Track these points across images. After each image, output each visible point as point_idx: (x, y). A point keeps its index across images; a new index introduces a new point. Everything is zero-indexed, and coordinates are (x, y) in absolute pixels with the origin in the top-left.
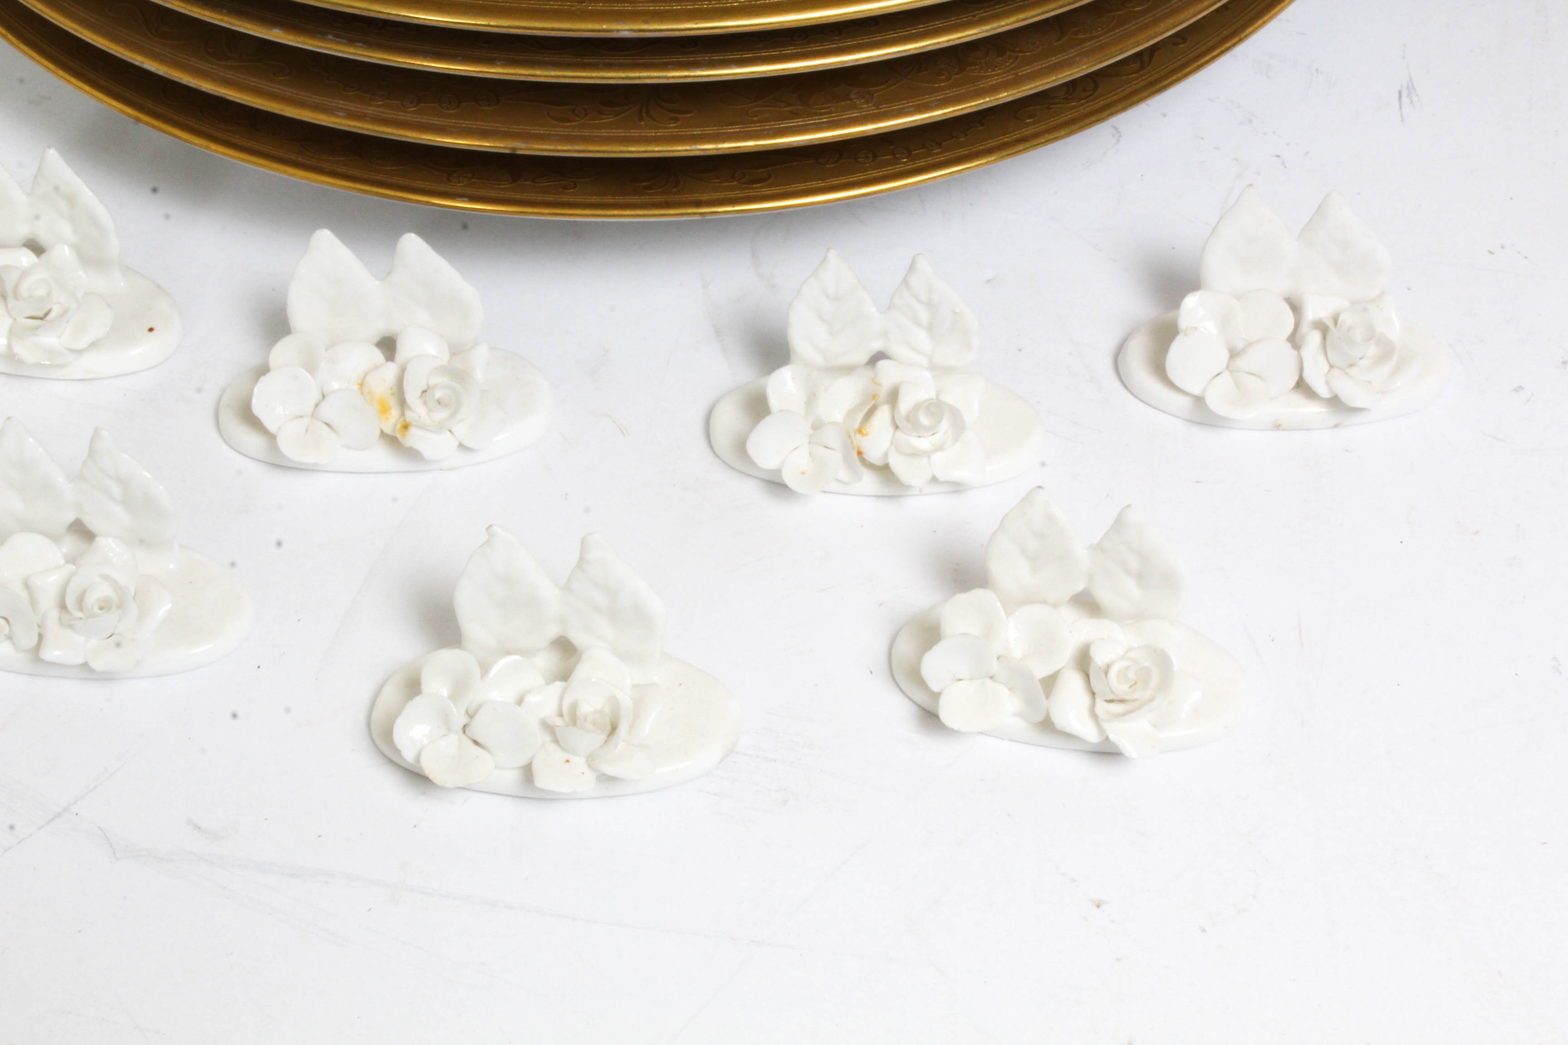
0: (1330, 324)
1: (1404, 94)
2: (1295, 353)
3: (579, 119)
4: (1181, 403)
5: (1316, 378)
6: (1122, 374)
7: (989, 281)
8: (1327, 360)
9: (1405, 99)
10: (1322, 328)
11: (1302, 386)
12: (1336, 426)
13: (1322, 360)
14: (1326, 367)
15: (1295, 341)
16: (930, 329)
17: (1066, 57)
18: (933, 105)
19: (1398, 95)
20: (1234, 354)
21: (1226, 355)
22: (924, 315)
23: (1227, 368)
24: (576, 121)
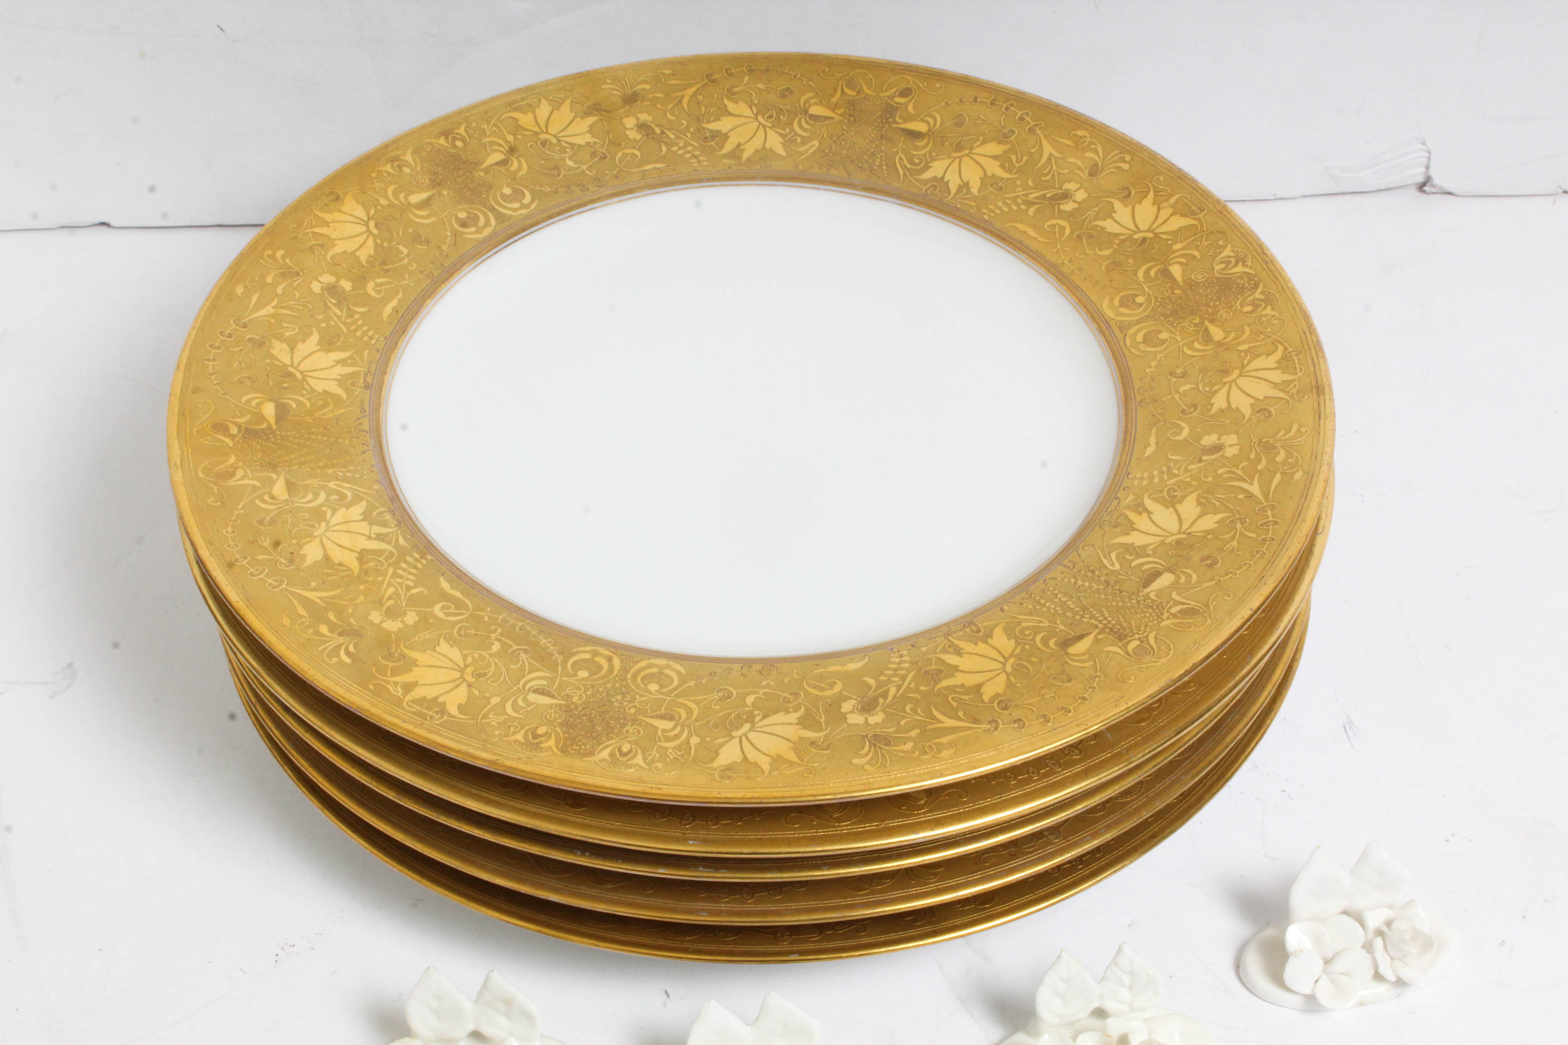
0: (1385, 929)
1: (1348, 728)
2: (1369, 955)
3: (868, 887)
4: (1296, 1000)
5: (1385, 970)
6: (1247, 985)
7: (1130, 925)
8: (1389, 955)
9: (1350, 733)
10: (1380, 933)
11: (1378, 977)
12: (1399, 995)
13: (1386, 955)
14: (1389, 960)
15: (1368, 947)
16: (1131, 987)
17: (1175, 777)
18: (1102, 831)
19: (1343, 729)
20: (1327, 962)
21: (1322, 963)
22: (1127, 980)
23: (1324, 971)
24: (867, 889)
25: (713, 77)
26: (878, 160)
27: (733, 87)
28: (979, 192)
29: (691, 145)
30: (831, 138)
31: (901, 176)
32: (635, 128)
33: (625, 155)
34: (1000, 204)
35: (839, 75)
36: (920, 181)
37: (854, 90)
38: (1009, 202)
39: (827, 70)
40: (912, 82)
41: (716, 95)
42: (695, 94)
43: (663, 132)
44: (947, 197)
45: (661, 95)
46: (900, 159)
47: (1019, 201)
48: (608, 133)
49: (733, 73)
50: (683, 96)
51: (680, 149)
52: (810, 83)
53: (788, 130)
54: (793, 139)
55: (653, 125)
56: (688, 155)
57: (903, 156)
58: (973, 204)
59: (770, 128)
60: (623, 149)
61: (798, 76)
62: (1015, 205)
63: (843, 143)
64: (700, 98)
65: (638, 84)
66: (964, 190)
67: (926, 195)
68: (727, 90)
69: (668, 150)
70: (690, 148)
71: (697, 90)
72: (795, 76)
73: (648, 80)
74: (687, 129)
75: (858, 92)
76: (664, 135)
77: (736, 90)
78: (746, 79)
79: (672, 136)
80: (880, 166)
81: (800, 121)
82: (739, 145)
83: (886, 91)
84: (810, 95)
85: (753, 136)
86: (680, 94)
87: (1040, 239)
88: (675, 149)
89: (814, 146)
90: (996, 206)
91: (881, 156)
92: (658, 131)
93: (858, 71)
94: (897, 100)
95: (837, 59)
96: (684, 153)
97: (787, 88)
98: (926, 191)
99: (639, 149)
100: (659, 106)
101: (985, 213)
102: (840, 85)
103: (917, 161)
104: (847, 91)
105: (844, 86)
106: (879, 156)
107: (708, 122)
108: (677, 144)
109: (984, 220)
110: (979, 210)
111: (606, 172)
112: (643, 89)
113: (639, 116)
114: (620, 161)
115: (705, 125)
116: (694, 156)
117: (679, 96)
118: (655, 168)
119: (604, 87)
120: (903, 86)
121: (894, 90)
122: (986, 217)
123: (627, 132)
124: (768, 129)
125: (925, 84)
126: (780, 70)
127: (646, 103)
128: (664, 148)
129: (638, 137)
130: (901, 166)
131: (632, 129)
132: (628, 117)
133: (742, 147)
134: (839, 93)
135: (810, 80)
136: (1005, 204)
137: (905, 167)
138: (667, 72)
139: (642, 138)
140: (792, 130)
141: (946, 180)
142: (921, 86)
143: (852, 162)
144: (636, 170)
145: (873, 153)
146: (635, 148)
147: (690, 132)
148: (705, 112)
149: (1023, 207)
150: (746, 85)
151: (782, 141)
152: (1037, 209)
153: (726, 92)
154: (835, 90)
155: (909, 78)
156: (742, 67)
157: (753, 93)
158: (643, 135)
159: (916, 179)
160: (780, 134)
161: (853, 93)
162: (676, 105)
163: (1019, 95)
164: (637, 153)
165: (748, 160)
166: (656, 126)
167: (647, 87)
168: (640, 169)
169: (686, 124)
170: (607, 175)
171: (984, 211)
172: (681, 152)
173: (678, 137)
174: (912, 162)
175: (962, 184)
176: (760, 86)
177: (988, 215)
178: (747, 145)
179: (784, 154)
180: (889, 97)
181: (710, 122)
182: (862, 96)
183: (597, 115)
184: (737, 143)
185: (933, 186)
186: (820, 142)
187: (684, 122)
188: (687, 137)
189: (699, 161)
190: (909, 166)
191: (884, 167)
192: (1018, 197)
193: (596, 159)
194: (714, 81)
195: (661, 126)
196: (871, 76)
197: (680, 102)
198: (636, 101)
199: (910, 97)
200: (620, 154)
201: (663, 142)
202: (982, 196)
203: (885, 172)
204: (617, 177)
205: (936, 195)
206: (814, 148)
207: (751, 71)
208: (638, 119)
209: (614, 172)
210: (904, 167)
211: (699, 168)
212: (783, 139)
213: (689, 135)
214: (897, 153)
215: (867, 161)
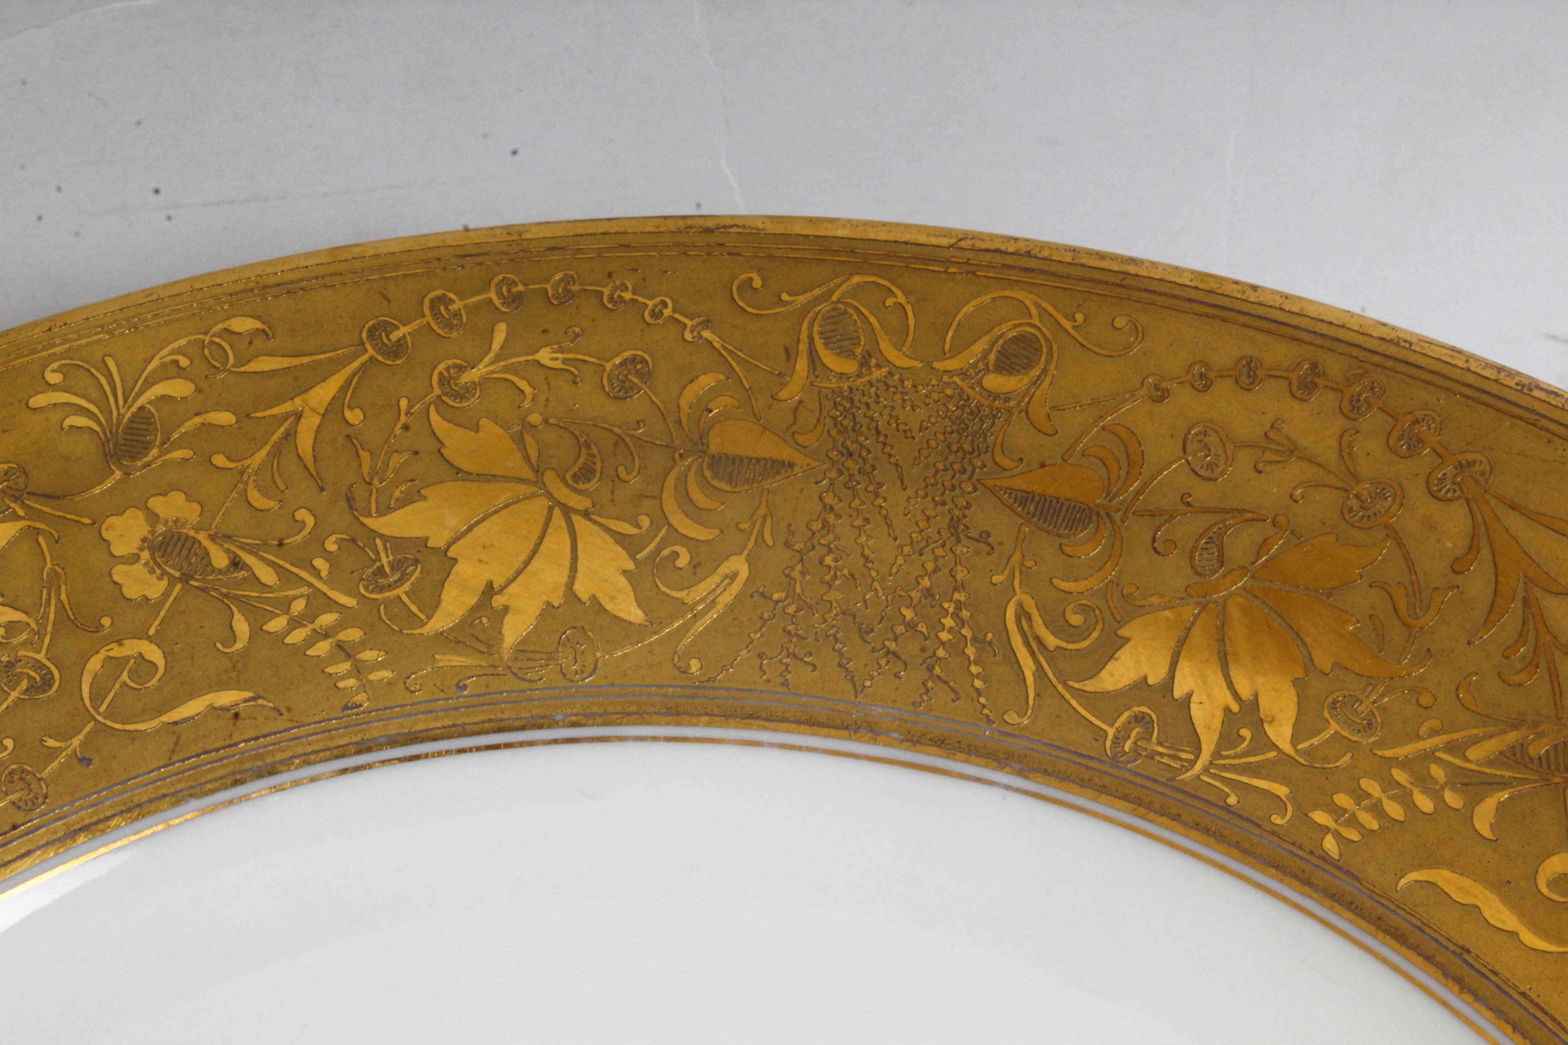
25: (395, 336)
26: (948, 622)
27: (461, 369)
28: (1294, 741)
29: (332, 605)
30: (787, 545)
31: (1030, 680)
32: (145, 555)
33: (117, 663)
34: (1372, 787)
35: (801, 299)
36: (1091, 700)
37: (851, 355)
38: (1399, 775)
39: (757, 282)
40: (1034, 311)
41: (404, 403)
42: (334, 409)
43: (236, 564)
44: (1193, 763)
45: (225, 418)
46: (1022, 614)
47: (1437, 772)
48: (53, 583)
49: (457, 314)
50: (298, 416)
51: (295, 623)
52: (706, 334)
53: (645, 522)
54: (666, 552)
55: (202, 537)
56: (323, 648)
57: (1030, 604)
58: (1281, 790)
59: (586, 515)
60: (106, 641)
61: (667, 312)
62: (1425, 790)
63: (828, 560)
64: (354, 416)
65: (149, 384)
66: (1245, 733)
67: (1115, 761)
68: (442, 379)
69: (257, 631)
70: (327, 619)
71: (344, 389)
72: (656, 314)
73: (184, 362)
74: (316, 542)
75: (864, 363)
76: (242, 574)
77: (474, 375)
78: (501, 332)
79: (268, 576)
80: (956, 647)
81: (683, 479)
82: (490, 591)
83: (956, 350)
84: (707, 381)
85: (535, 552)
86: (287, 407)
87: (1530, 939)
88: (277, 624)
89: (733, 576)
90: (1360, 795)
91: (959, 606)
92: (220, 560)
93: (857, 279)
94: (995, 382)
95: (786, 237)
96: (310, 642)
97: (634, 360)
98: (1118, 741)
99: (157, 640)
100: (220, 460)
101: (1326, 830)
102: (804, 336)
103: (1076, 619)
104: (828, 358)
105: (819, 342)
106: (950, 607)
107: (385, 510)
108: (286, 605)
109: (1325, 858)
110: (1303, 815)
111: (51, 743)
112: (164, 398)
113: (156, 504)
114: (97, 696)
115: (372, 523)
116: (344, 650)
117: (286, 417)
118: (215, 711)
119: (39, 401)
120: (1008, 330)
121: (978, 348)
122: (1330, 844)
123: (119, 573)
124: (577, 519)
125: (1080, 317)
126: (607, 291)
127: (177, 454)
128: (241, 626)
129: (156, 588)
130: (1026, 643)
131: (133, 559)
132: (120, 512)
133: (498, 601)
134: (802, 365)
135: (707, 323)
136: (1389, 784)
137: (1039, 640)
138: (244, 325)
139: (166, 595)
140: (661, 519)
141: (1179, 691)
142: (1067, 325)
143: (864, 633)
144: (154, 724)
145: (928, 593)
146: (142, 635)
147: (326, 555)
148: (373, 472)
149: (1451, 798)
150: (498, 358)
151: (630, 566)
152: (1502, 807)
153: (437, 391)
154: (790, 355)
155: (1028, 299)
156: (486, 288)
157: (523, 384)
158: (172, 581)
159: (1080, 694)
160: (620, 539)
161: (850, 367)
162: (277, 452)
163: (1393, 351)
164: (154, 654)
165: (522, 650)
166: (213, 538)
167: (179, 388)
168: (165, 718)
169: (310, 521)
170: (54, 753)
171: (1320, 817)
172: (298, 636)
173: (287, 578)
174: (1060, 628)
175: (1235, 708)
176: (544, 356)
177: (1337, 835)
178: (513, 588)
179: (635, 614)
180: (963, 373)
181: (389, 510)
182: (878, 374)
183: (16, 517)
184: (481, 585)
185: (1138, 719)
186: (751, 560)
187: (302, 515)
188: (317, 573)
189: (358, 670)
190: (1052, 641)
191: (970, 651)
192: (1429, 756)
193: (14, 695)
194: (397, 350)
195: (228, 537)
196: (901, 298)
197: (290, 436)
198: (146, 447)
199: (1035, 372)
200: (95, 664)
201: (236, 598)
202: (1307, 753)
203: (974, 669)
204: (86, 761)
205: (1152, 756)
206: (735, 588)
207: (515, 300)
208: (153, 517)
209: (76, 742)
210: (1034, 644)
211: (360, 698)
212: (633, 557)
213: (320, 563)
214: (1008, 591)
215: (911, 626)
